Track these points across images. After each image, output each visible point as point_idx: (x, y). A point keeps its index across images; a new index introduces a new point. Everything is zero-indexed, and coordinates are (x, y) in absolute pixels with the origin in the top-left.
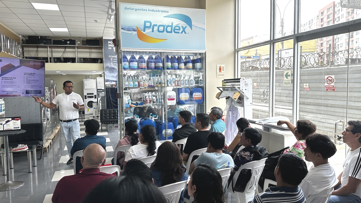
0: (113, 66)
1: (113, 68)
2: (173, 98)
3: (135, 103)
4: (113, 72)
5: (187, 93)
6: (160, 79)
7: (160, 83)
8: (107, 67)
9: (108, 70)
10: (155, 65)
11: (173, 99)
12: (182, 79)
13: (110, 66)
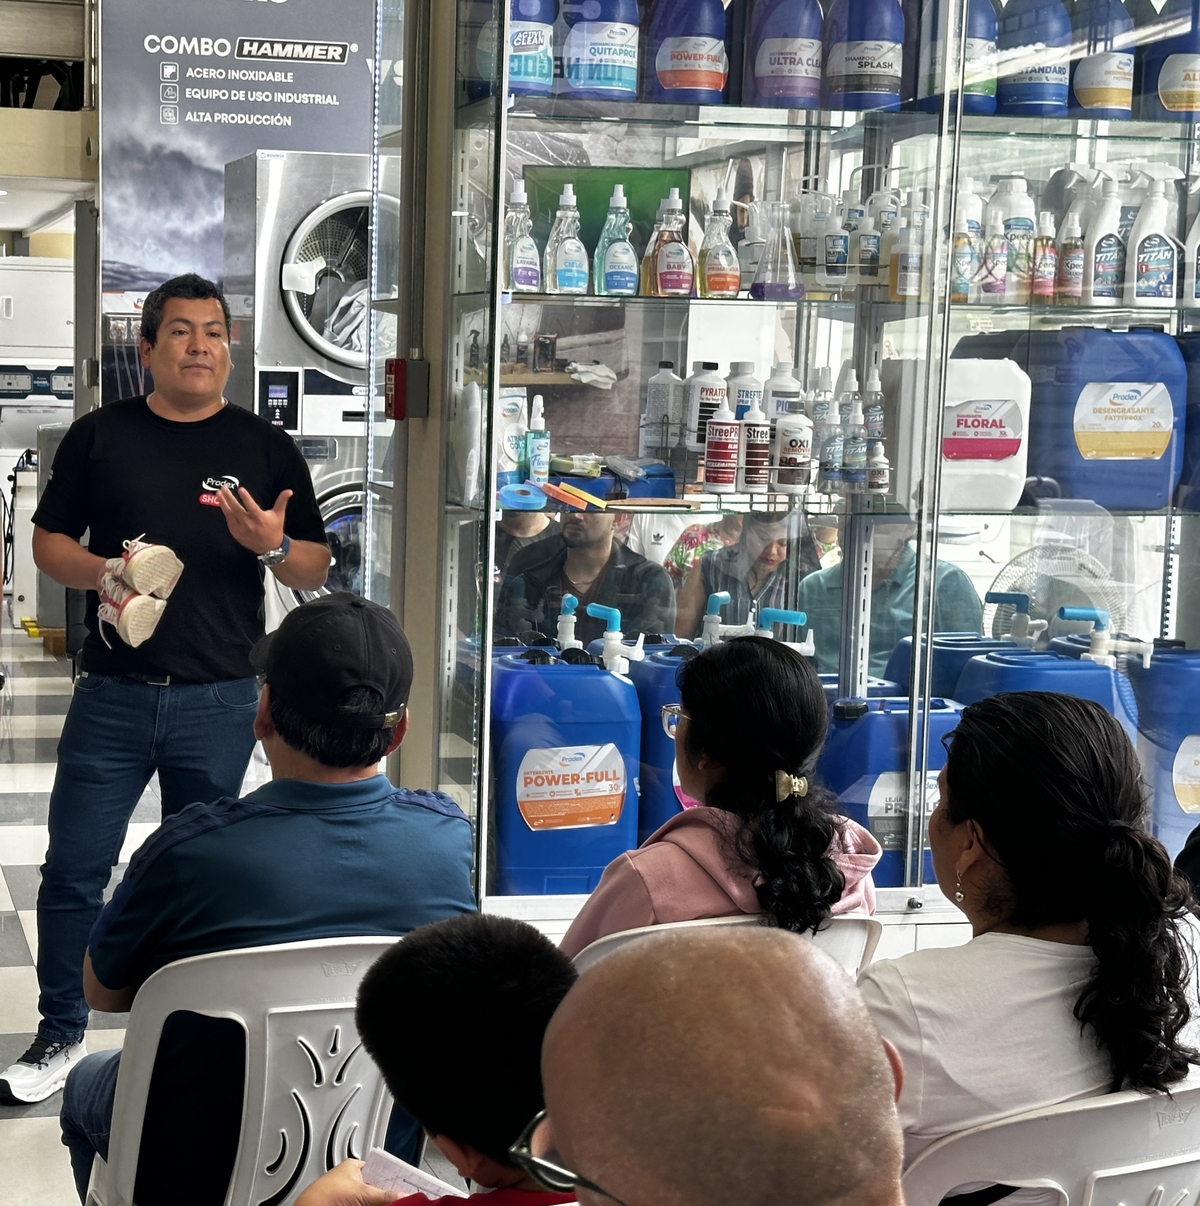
0: (184, 143)
1: (182, 161)
2: (995, 434)
3: (596, 473)
4: (177, 198)
5: (1161, 386)
6: (870, 221)
7: (874, 259)
8: (127, 149)
9: (134, 175)
10: (824, 62)
11: (1002, 450)
12: (1110, 223)
13: (150, 139)
